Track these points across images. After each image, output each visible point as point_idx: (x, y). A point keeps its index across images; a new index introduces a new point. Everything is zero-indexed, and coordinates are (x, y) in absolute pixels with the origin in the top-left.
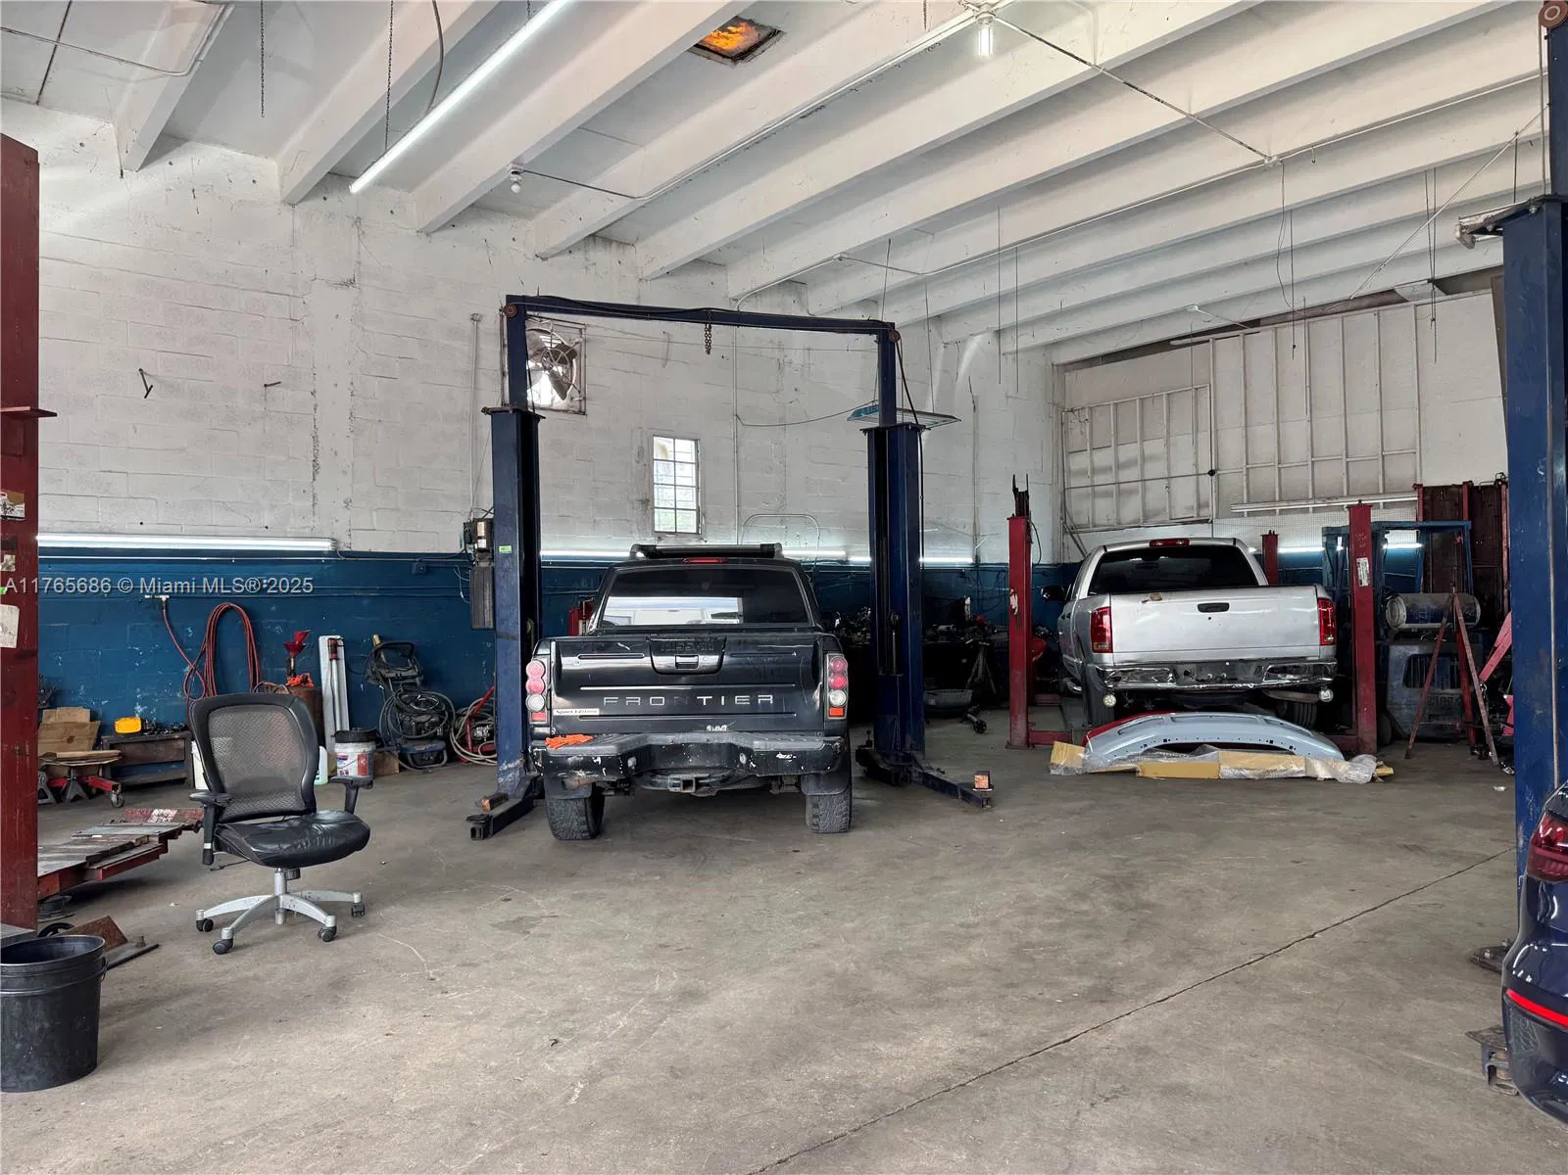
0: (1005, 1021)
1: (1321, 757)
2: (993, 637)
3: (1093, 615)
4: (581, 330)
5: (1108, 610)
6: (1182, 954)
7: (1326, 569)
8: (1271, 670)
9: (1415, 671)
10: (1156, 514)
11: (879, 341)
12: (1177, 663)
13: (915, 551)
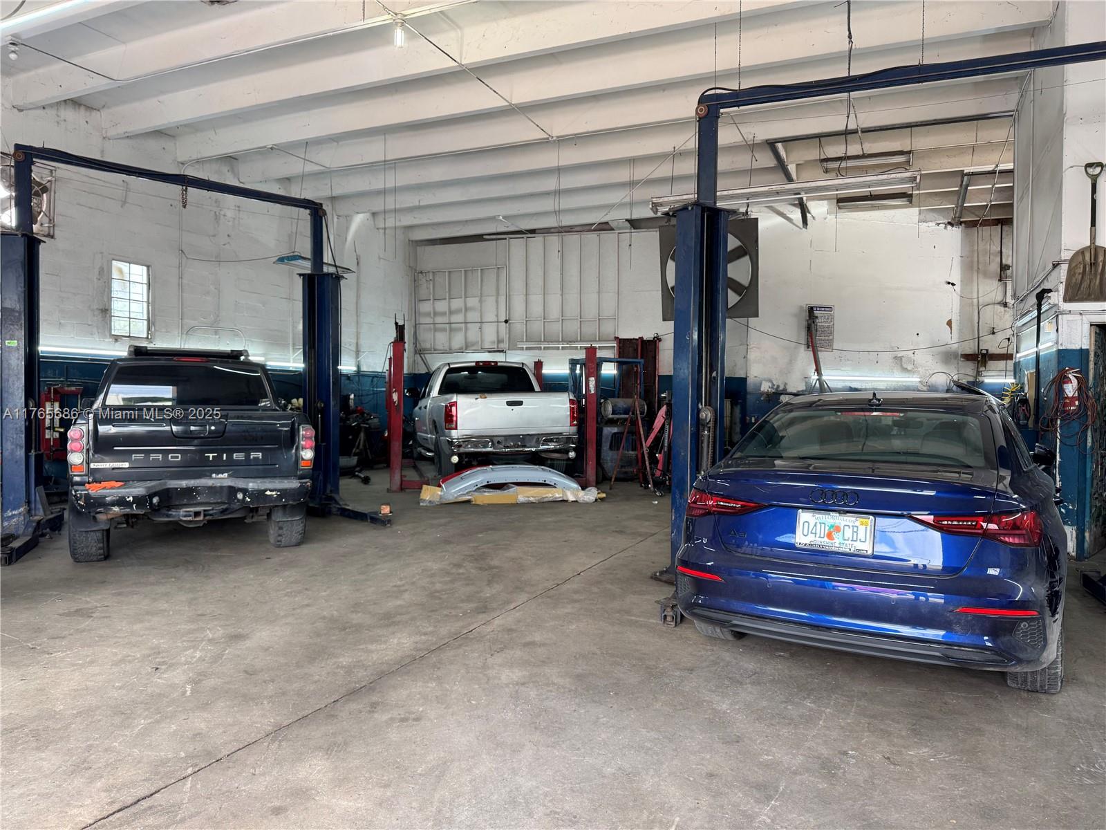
0: (435, 627)
1: (570, 488)
2: (370, 421)
3: (446, 406)
4: (51, 171)
5: (454, 404)
6: (517, 588)
7: (571, 383)
8: (544, 441)
9: (616, 441)
10: (473, 345)
11: (311, 215)
12: (494, 436)
13: (336, 361)
